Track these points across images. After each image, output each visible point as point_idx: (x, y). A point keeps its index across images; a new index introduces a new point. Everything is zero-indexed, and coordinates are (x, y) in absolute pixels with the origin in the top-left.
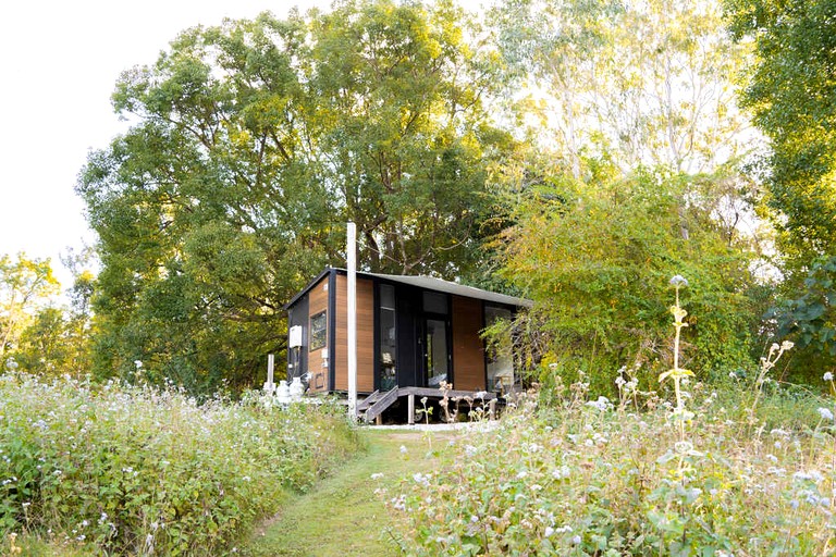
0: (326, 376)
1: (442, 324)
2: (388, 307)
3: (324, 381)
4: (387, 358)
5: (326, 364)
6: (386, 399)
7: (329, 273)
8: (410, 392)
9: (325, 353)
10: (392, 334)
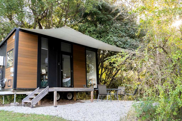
0: (12, 81)
1: (69, 56)
2: (45, 48)
3: (11, 84)
4: (44, 71)
5: (12, 75)
6: (42, 93)
7: (15, 30)
8: (55, 90)
9: (12, 70)
10: (47, 60)
